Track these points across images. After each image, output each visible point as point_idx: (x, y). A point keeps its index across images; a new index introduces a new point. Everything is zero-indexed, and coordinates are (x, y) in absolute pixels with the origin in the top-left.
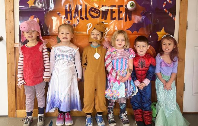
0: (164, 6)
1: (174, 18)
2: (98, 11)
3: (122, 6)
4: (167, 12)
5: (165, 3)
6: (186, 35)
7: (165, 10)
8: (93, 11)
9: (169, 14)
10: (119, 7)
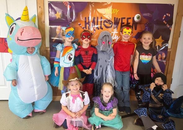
0: (163, 18)
1: (170, 29)
2: (111, 22)
3: (130, 18)
4: (166, 23)
5: (165, 16)
6: (178, 42)
7: (164, 21)
8: (107, 22)
9: (167, 25)
10: (128, 19)
